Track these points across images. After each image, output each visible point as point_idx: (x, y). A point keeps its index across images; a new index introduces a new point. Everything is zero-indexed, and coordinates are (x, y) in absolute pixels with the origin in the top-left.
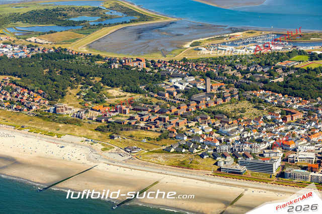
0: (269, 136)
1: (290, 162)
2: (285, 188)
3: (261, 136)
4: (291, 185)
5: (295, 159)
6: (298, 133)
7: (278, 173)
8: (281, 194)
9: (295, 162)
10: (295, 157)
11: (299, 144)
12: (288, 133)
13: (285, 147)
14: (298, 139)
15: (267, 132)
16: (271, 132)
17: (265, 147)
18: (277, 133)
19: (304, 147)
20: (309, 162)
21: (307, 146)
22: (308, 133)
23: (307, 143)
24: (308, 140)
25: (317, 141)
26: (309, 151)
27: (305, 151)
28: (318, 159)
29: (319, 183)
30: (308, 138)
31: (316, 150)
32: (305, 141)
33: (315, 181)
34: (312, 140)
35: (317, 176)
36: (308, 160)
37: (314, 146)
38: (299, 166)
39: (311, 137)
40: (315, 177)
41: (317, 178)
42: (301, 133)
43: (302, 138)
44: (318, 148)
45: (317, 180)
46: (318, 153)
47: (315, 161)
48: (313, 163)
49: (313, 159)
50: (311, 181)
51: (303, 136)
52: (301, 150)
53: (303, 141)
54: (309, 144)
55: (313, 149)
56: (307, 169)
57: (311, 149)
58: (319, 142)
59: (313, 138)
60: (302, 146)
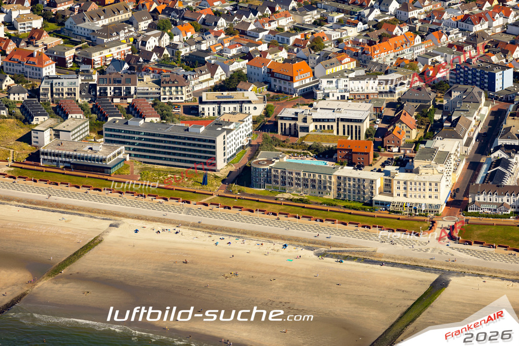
0: (231, 47)
1: (284, 134)
2: (245, 219)
3: (204, 47)
4: (270, 208)
5: (300, 123)
6: (336, 35)
7: (233, 168)
8: (227, 239)
9: (301, 134)
10: (300, 117)
11: (329, 71)
12: (299, 37)
13: (277, 84)
14: (327, 57)
15: (229, 32)
16: (243, 33)
17: (212, 83)
18: (261, 35)
19: (342, 83)
20: (348, 134)
21: (352, 79)
22: (368, 38)
23: (352, 71)
24: (362, 59)
25: (392, 64)
26: (357, 97)
27: (343, 97)
28: (382, 122)
29: (365, 204)
30: (363, 53)
31: (381, 93)
32: (349, 63)
33: (352, 194)
34: (375, 60)
35: (357, 180)
36: (344, 126)
37: (377, 82)
38: (310, 146)
39: (375, 50)
40: (352, 183)
41: (357, 186)
42: (344, 36)
43: (344, 55)
44: (387, 88)
45: (357, 191)
46: (384, 105)
47: (368, 130)
48: (360, 137)
49: (365, 123)
50: (339, 195)
51: (348, 48)
52: (331, 95)
53: (343, 62)
54: (362, 72)
55: (370, 91)
56: (334, 157)
57: (366, 91)
58: (399, 66)
59: (381, 52)
60: (334, 80)
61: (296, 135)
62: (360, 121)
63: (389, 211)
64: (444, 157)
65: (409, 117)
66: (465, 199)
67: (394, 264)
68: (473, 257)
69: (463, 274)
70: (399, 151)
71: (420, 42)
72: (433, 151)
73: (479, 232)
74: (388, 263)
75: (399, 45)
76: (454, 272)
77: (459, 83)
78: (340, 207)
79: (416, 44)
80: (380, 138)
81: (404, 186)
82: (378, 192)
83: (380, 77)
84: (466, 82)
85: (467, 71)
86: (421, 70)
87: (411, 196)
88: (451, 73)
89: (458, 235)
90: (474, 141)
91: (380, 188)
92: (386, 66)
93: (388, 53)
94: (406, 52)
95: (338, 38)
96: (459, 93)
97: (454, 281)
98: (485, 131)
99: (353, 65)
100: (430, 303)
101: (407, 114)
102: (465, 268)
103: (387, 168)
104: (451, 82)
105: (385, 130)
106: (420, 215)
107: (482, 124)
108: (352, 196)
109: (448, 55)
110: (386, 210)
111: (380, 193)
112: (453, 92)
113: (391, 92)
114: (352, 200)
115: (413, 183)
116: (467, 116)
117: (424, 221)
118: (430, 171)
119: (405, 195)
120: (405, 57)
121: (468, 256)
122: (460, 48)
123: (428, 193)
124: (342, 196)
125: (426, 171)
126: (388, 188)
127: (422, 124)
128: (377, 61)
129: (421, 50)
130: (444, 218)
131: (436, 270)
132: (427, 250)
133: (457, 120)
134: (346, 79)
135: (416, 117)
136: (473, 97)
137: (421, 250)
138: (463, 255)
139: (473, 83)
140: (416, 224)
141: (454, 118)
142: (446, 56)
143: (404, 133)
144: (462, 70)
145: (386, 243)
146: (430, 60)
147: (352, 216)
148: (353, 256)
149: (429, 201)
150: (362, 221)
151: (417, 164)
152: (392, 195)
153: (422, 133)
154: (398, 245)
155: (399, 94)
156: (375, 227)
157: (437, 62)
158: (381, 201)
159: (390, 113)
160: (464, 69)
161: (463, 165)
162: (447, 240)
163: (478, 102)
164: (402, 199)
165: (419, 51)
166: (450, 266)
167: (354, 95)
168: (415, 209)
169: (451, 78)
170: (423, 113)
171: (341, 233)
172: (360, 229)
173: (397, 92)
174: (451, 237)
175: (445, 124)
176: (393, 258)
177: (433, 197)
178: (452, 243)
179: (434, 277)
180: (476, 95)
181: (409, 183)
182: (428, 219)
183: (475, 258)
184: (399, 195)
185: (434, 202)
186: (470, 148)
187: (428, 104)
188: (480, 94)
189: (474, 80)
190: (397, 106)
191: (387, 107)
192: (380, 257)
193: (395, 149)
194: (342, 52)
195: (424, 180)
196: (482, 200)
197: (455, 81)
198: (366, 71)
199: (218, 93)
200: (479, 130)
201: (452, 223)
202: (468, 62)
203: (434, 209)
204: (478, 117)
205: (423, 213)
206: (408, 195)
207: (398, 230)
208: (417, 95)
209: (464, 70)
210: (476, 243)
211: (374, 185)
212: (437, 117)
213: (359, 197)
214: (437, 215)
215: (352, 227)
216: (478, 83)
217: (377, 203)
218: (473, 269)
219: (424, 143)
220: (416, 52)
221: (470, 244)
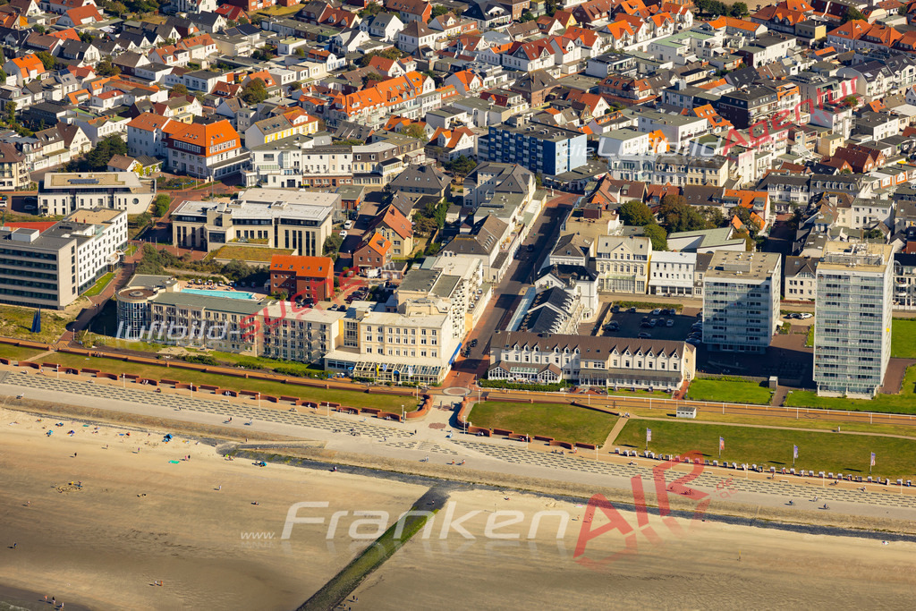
0: (104, 96)
1: (183, 245)
2: (101, 391)
3: (57, 96)
4: (146, 372)
5: (210, 227)
6: (288, 77)
7: (88, 304)
8: (68, 425)
9: (212, 246)
10: (211, 217)
11: (269, 138)
12: (224, 79)
13: (180, 160)
14: (268, 113)
15: (102, 70)
16: (128, 72)
17: (66, 158)
18: (159, 75)
19: (290, 159)
20: (294, 246)
21: (308, 152)
22: (344, 82)
23: (310, 137)
24: (330, 116)
25: (382, 126)
26: (316, 183)
27: (291, 183)
28: (356, 227)
29: (312, 366)
30: (333, 107)
31: (357, 176)
32: (305, 125)
33: (289, 349)
34: (351, 120)
35: (297, 324)
36: (287, 232)
37: (350, 157)
38: (225, 267)
39: (352, 101)
40: (289, 329)
41: (297, 335)
42: (302, 78)
43: (297, 110)
44: (368, 168)
45: (297, 344)
46: (362, 196)
47: (328, 240)
48: (314, 252)
49: (323, 227)
50: (268, 350)
51: (307, 98)
52: (270, 179)
53: (295, 122)
54: (326, 140)
55: (339, 172)
56: (266, 285)
57: (332, 173)
58: (393, 130)
59: (363, 106)
60: (276, 154)
61: (203, 248)
62: (315, 224)
63: (352, 378)
64: (451, 285)
65: (402, 218)
66: (486, 358)
67: (353, 470)
68: (490, 457)
69: (471, 486)
70: (380, 276)
71: (433, 88)
72: (432, 275)
73: (504, 414)
74: (342, 468)
75: (395, 93)
76: (455, 482)
77: (494, 160)
78: (267, 370)
79: (425, 92)
80: (347, 252)
81: (380, 335)
82: (333, 346)
83: (356, 149)
84: (505, 159)
85: (507, 139)
86: (430, 136)
87: (391, 352)
88: (480, 143)
89: (468, 420)
90: (510, 260)
91: (338, 339)
92: (369, 129)
93: (375, 108)
94: (408, 107)
95: (291, 81)
96: (490, 177)
97: (455, 499)
98: (532, 242)
99: (313, 127)
100: (410, 535)
101: (396, 211)
102: (475, 475)
103: (356, 304)
104: (482, 158)
105: (358, 239)
106: (405, 385)
107: (526, 231)
108: (289, 353)
109: (480, 112)
110: (346, 375)
111: (338, 347)
112: (479, 175)
113: (376, 174)
114: (289, 358)
115: (394, 330)
116: (499, 216)
117: (410, 395)
118: (424, 308)
119: (381, 351)
120: (405, 115)
121: (483, 456)
122: (502, 100)
123: (419, 347)
124: (273, 352)
125: (418, 310)
126: (351, 339)
127: (424, 230)
128: (356, 121)
129: (434, 103)
130: (446, 391)
131: (424, 480)
132: (411, 445)
133: (482, 222)
134: (296, 152)
135: (414, 218)
136: (514, 182)
137: (402, 444)
138: (474, 454)
139: (519, 160)
140: (397, 400)
141: (477, 219)
142: (476, 113)
143: (390, 245)
144: (499, 137)
145: (342, 433)
146: (447, 120)
147: (287, 386)
148: (283, 454)
149: (420, 361)
150: (303, 395)
151: (403, 296)
152: (358, 351)
153: (422, 245)
154: (362, 436)
155: (389, 178)
156: (324, 404)
157: (459, 123)
158: (339, 361)
159: (370, 210)
160: (502, 135)
161: (487, 299)
162: (449, 427)
163: (521, 193)
164: (375, 358)
165: (431, 104)
166: (451, 473)
167: (311, 180)
168: (397, 375)
169: (480, 150)
170: (427, 210)
171: (266, 415)
172: (299, 408)
173: (385, 174)
174: (455, 422)
175: (462, 230)
176: (352, 458)
177: (429, 353)
178: (455, 433)
179: (420, 491)
180: (520, 180)
181: (387, 330)
182: (418, 391)
183: (494, 459)
184: (370, 350)
185: (430, 362)
186: (503, 271)
187: (438, 195)
188: (526, 179)
189: (520, 155)
190: (381, 199)
191: (366, 200)
192: (330, 457)
193: (372, 273)
194: (297, 104)
195: (413, 324)
196: (512, 359)
197: (486, 156)
198: (333, 139)
199: (73, 175)
200: (521, 240)
201: (458, 400)
202: (510, 123)
203: (429, 375)
204: (520, 219)
205: (409, 382)
206: (386, 351)
207: (365, 411)
208: (417, 180)
209: (503, 137)
210: (497, 432)
211: (326, 333)
212: (451, 217)
213: (302, 353)
214: (434, 385)
215: (286, 405)
216: (526, 160)
217: (332, 364)
218: (490, 477)
219: (421, 261)
220: (424, 106)
221: (487, 434)
